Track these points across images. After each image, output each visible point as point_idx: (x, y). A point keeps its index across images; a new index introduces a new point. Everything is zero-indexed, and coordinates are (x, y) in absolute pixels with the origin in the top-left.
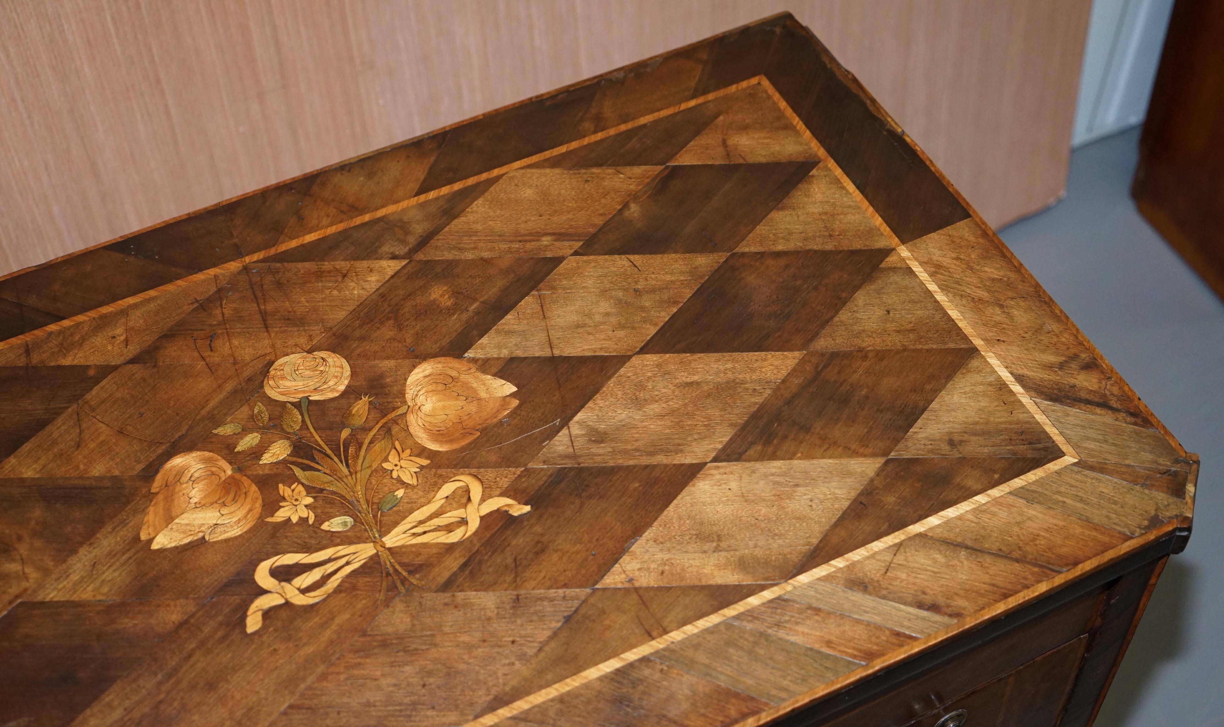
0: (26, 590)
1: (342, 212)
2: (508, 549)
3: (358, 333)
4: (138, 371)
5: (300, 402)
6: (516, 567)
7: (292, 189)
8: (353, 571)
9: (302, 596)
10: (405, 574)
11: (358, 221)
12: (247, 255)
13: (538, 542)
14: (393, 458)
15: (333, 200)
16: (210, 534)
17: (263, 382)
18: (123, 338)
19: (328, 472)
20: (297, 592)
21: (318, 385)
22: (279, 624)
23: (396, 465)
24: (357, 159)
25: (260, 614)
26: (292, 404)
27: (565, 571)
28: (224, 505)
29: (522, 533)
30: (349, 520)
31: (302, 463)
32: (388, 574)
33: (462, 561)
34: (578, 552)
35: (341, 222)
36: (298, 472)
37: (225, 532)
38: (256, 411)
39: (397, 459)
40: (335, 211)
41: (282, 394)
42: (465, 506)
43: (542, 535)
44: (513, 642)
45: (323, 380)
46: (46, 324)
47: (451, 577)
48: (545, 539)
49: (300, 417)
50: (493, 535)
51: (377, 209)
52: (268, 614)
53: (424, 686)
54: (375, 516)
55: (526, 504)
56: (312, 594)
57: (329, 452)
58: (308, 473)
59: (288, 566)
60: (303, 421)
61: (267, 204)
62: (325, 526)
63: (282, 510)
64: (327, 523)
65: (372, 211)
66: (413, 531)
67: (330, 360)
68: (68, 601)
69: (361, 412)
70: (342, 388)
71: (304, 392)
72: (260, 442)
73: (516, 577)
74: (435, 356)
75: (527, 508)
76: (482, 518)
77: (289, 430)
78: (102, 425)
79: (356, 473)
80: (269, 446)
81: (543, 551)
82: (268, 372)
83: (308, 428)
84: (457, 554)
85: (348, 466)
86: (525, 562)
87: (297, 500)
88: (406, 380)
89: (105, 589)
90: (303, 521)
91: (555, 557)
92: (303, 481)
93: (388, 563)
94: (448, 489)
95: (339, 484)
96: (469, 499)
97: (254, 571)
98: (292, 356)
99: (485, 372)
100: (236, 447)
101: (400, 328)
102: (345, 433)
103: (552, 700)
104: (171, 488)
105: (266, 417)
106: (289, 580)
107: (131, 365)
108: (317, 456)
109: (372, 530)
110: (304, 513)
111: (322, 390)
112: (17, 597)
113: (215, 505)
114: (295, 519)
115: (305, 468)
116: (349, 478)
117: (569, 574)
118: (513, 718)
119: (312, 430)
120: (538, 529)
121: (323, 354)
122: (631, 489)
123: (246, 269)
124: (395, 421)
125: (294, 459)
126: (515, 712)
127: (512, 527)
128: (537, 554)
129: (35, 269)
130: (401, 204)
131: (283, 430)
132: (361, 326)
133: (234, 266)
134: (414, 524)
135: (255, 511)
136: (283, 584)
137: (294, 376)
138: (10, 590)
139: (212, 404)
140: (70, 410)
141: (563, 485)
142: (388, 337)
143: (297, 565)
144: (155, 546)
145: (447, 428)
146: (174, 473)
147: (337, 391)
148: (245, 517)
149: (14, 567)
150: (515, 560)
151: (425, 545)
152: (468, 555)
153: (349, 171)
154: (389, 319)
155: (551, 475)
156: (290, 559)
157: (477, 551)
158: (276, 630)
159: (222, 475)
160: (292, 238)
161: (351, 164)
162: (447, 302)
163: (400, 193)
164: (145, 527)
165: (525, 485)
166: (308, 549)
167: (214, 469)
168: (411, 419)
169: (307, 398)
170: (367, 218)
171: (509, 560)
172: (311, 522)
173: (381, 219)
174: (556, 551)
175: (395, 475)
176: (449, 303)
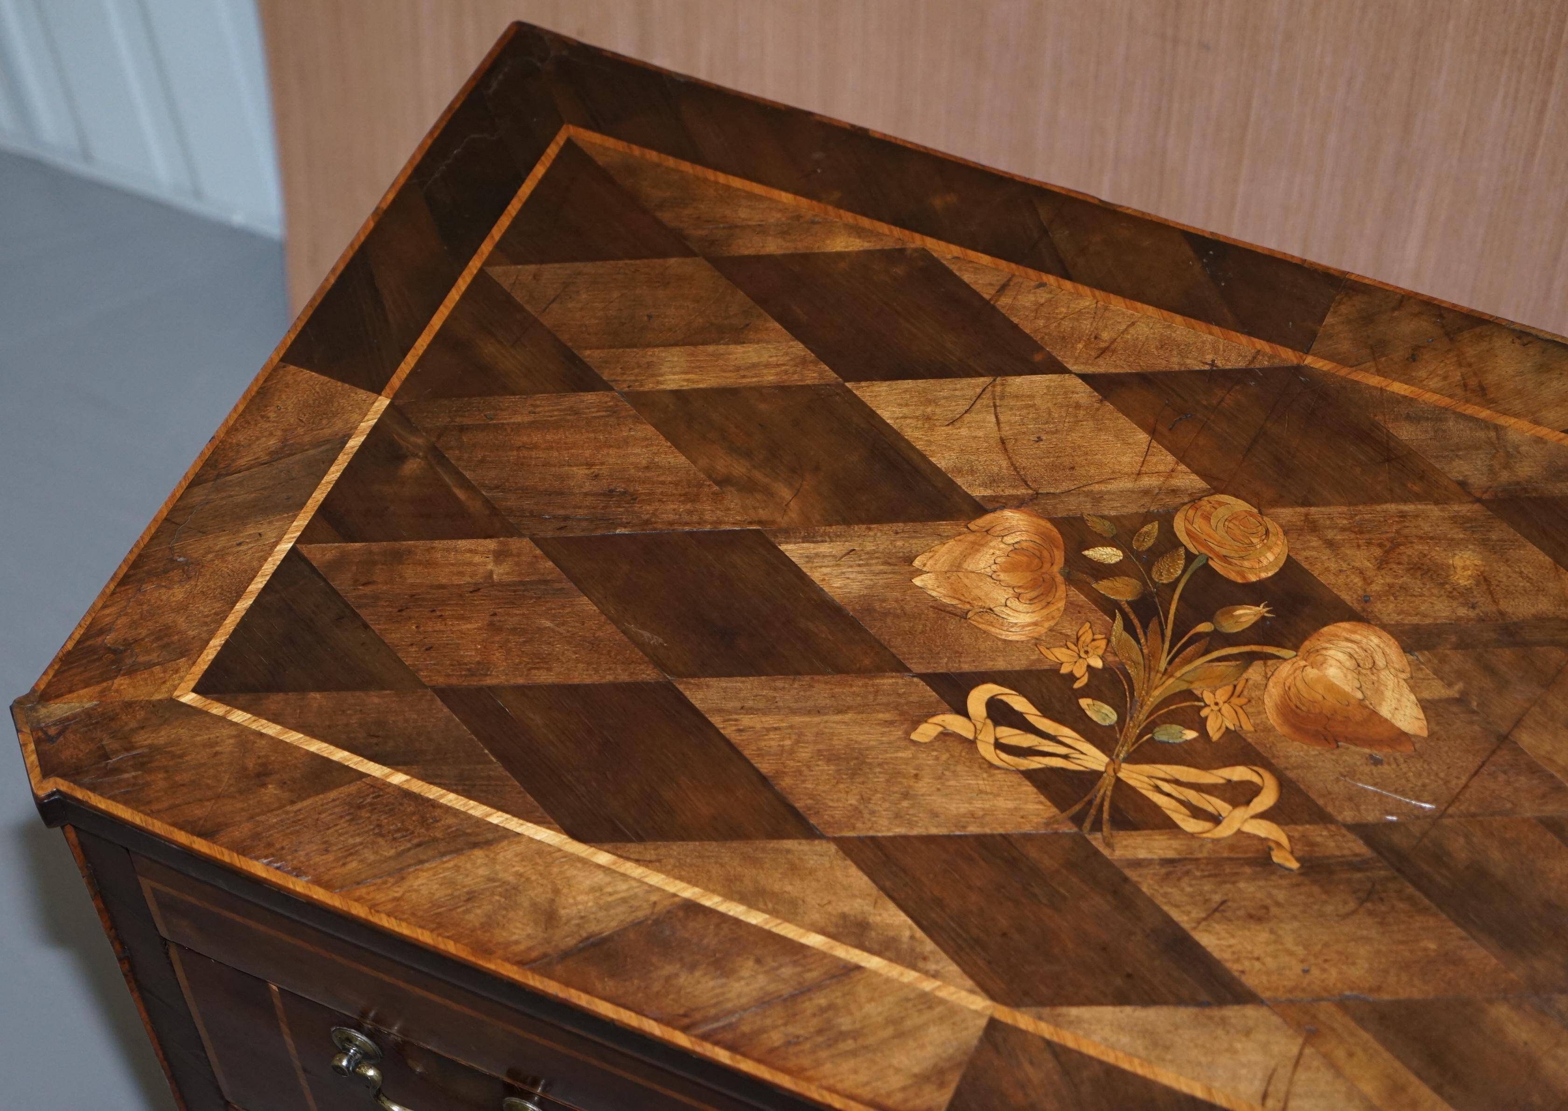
0: (773, 522)
1: (1465, 386)
2: (1228, 886)
3: (1330, 534)
4: (1083, 393)
5: (1195, 556)
6: (1216, 910)
7: (1441, 316)
8: (1063, 769)
9: (992, 748)
10: (1106, 816)
11: (1470, 410)
12: (1314, 355)
13: (1266, 908)
14: (1222, 694)
15: (1470, 365)
16: (977, 613)
17: (1184, 504)
18: (1103, 345)
19: (1146, 651)
20: (992, 741)
21: (1233, 554)
22: (945, 757)
23: (1217, 704)
24: (1549, 337)
25: (940, 729)
26: (1187, 551)
27: (1258, 959)
28: (1018, 597)
29: (1262, 883)
30: (1113, 717)
31: (1131, 621)
32: (1090, 803)
33: (1171, 854)
34: (1291, 953)
35: (1451, 396)
36: (1119, 623)
37: (991, 624)
38: (1145, 529)
39: (1225, 698)
40: (1459, 378)
41: (1189, 534)
42: (1235, 804)
43: (1278, 904)
44: (1129, 976)
45: (1242, 554)
46: (1048, 272)
47: (1144, 860)
48: (1274, 910)
49: (1180, 572)
50: (1230, 859)
51: (1505, 413)
52: (945, 735)
53: (1004, 935)
54: (1141, 736)
55: (1298, 859)
56: (1004, 756)
57: (1169, 632)
58: (1125, 635)
59: (1011, 709)
60: (1178, 580)
61: (1396, 314)
62: (1084, 702)
63: (1064, 650)
64: (1089, 701)
65: (1497, 412)
66: (1161, 784)
67: (1272, 538)
68: (796, 566)
69: (1243, 619)
70: (1253, 578)
71: (1211, 550)
72: (1117, 563)
73: (1205, 919)
74: (1384, 627)
75: (1294, 865)
76: (1239, 832)
77: (1155, 576)
78: (994, 420)
79: (1171, 676)
80: (1118, 576)
81: (1259, 920)
82: (1200, 499)
83: (1174, 590)
84: (1175, 844)
85: (1170, 662)
86: (1228, 914)
87: (1087, 652)
88: (1325, 625)
89: (837, 583)
90: (1071, 678)
91: (1264, 936)
92: (1113, 639)
93: (1102, 792)
94: (1239, 773)
95: (1142, 673)
96: (1248, 803)
97: (977, 685)
98: (1240, 502)
99: (1413, 689)
100: (1088, 549)
101: (1382, 564)
102: (1204, 627)
103: (1101, 1063)
104: (989, 537)
105: (1149, 543)
106: (997, 723)
107: (1080, 381)
108: (1153, 625)
109: (1123, 746)
110: (1080, 671)
111: (1230, 564)
112: (760, 522)
113: (1010, 591)
114: (1064, 670)
115: (1129, 628)
116: (1159, 675)
117: (1257, 965)
118: (1049, 1043)
119: (1176, 596)
120: (1281, 896)
121: (1273, 526)
122: (1423, 944)
123: (1298, 369)
124: (1266, 657)
125: (1127, 609)
126: (1055, 1039)
127: (1258, 869)
128: (1251, 916)
129: (1096, 202)
130: (1539, 429)
131: (1149, 572)
132: (1343, 529)
133: (1288, 356)
134: (1168, 777)
135: (1039, 629)
136: (989, 722)
137: (1220, 525)
138: (761, 511)
139: (1113, 486)
140: (982, 379)
141: (1358, 875)
142: (1357, 564)
143: (1020, 715)
144: (917, 581)
145: (1309, 711)
146: (1007, 525)
147: (1244, 577)
148: (1023, 627)
149: (785, 492)
150: (1223, 903)
151: (1156, 808)
152: (1183, 856)
153: (1524, 345)
154: (1380, 545)
155: (1356, 855)
156: (1019, 703)
157: (1197, 860)
158: (937, 758)
159: (1047, 566)
160: (1379, 372)
161: (1537, 337)
162: (1463, 579)
163: (1551, 415)
164: (928, 555)
165: (1319, 839)
166: (1046, 712)
167: (1046, 554)
168: (1285, 669)
169: (1208, 558)
170: (1484, 414)
171: (1217, 898)
172: (1077, 685)
173: (1497, 428)
174: (1272, 931)
175: (1204, 713)
176: (1462, 582)
